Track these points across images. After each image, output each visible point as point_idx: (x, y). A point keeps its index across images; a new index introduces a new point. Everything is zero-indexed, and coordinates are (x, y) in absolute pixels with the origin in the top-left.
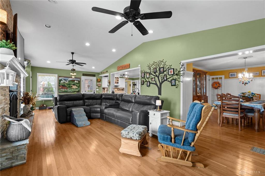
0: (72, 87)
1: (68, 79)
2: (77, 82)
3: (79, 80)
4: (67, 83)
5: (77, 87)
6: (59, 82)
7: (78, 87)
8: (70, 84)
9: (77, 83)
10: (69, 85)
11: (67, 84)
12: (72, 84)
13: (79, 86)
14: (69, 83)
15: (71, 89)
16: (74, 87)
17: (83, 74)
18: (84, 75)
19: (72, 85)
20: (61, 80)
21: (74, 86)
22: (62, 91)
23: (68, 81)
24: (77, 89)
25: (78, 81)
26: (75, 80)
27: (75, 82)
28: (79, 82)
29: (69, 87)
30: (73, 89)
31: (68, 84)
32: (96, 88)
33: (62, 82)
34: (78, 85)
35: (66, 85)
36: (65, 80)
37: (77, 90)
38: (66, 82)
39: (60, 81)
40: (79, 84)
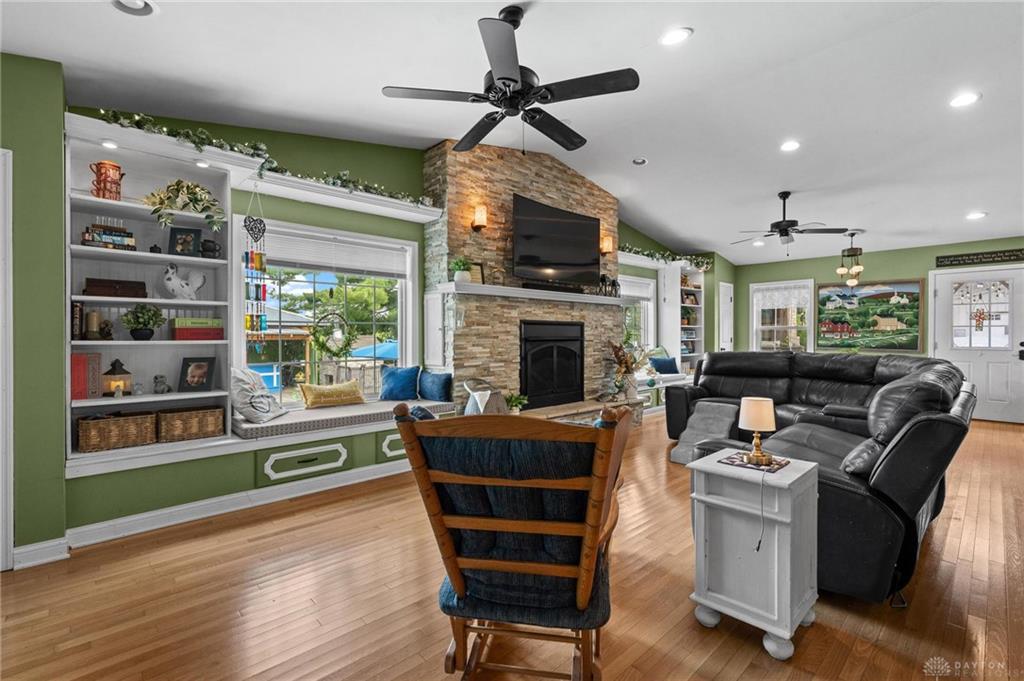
0: (875, 323)
1: (856, 293)
2: (905, 301)
3: (915, 289)
4: (852, 310)
5: (902, 326)
6: (819, 309)
7: (910, 324)
8: (866, 314)
9: (904, 307)
10: (861, 319)
11: (851, 315)
12: (878, 311)
13: (917, 318)
14: (863, 309)
15: (873, 332)
16: (888, 325)
17: (938, 258)
18: (943, 262)
19: (876, 317)
20: (828, 299)
21: (886, 320)
22: (833, 343)
23: (855, 300)
24: (901, 332)
25: (908, 294)
26: (892, 294)
27: (894, 300)
28: (916, 301)
29: (862, 325)
30: (883, 332)
31: (857, 311)
33: (830, 306)
34: (909, 315)
35: (848, 317)
36: (843, 297)
37: (904, 339)
38: (848, 307)
39: (824, 305)
40: (912, 308)
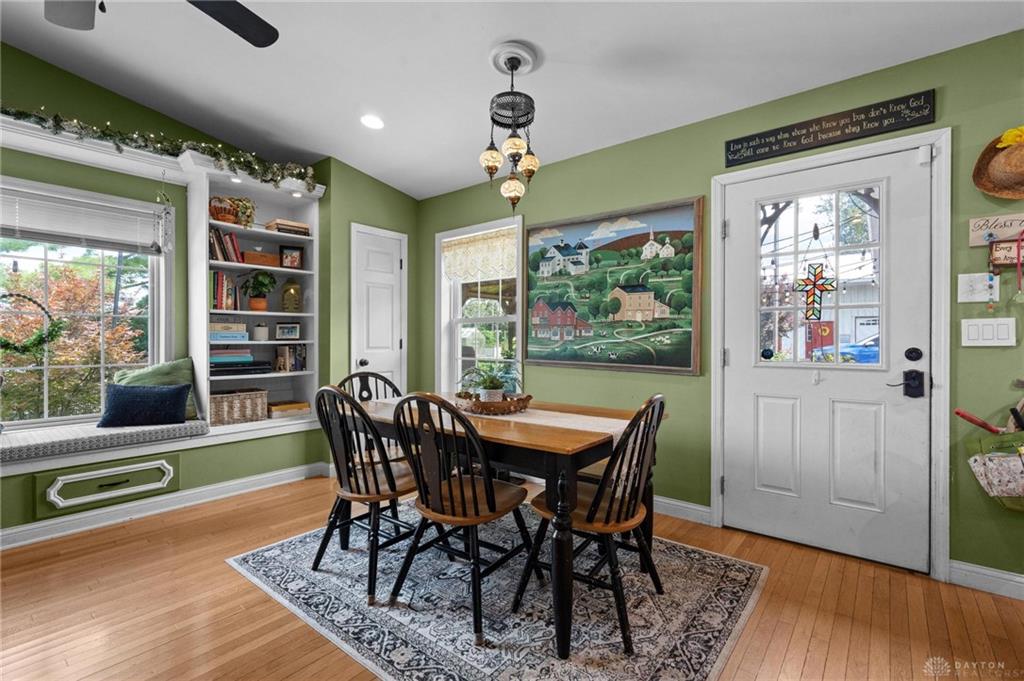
0: (616, 306)
1: (587, 240)
2: (667, 252)
3: (684, 223)
4: (578, 277)
5: (662, 311)
6: (528, 276)
7: (678, 306)
8: (599, 286)
9: (665, 266)
10: (594, 296)
11: (577, 289)
12: (622, 278)
13: (689, 290)
14: (596, 276)
15: (613, 325)
16: (640, 308)
17: (728, 144)
18: (744, 151)
19: (618, 292)
20: (542, 255)
21: (635, 296)
22: (547, 350)
23: (584, 257)
24: (660, 326)
25: (676, 235)
26: (642, 239)
27: (649, 250)
28: (689, 248)
29: (596, 310)
30: (630, 325)
31: (587, 279)
32: (960, 311)
33: (546, 270)
34: (673, 284)
35: (573, 294)
36: (564, 249)
37: (666, 340)
38: (573, 270)
39: (536, 268)
40: (680, 267)
